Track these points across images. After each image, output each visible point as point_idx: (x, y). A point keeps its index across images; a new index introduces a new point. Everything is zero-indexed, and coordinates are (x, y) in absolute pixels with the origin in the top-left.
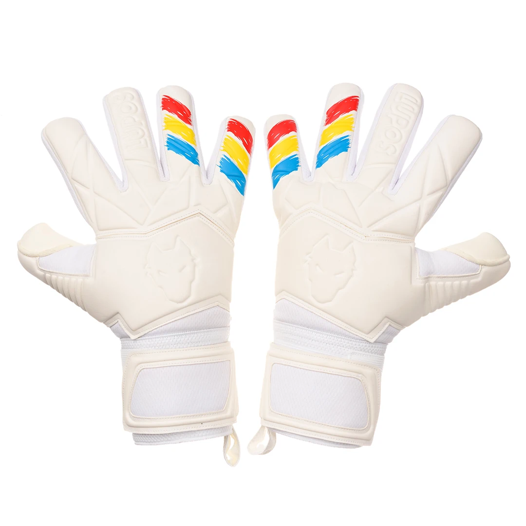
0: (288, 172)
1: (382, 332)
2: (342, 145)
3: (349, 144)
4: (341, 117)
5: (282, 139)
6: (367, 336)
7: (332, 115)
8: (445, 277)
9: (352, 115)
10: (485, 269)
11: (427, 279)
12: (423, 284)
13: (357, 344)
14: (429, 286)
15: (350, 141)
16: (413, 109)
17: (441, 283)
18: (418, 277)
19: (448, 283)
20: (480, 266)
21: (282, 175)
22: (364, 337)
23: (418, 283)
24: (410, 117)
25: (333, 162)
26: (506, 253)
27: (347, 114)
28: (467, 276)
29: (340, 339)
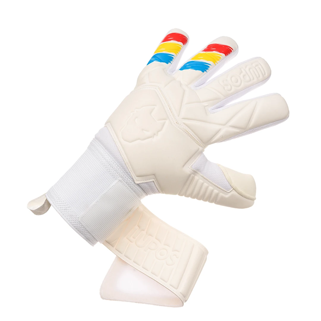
0: (161, 61)
1: (146, 181)
2: (203, 67)
3: (207, 69)
4: (214, 52)
5: (172, 41)
6: (136, 177)
7: (211, 48)
8: (206, 179)
9: (221, 55)
10: (234, 192)
11: (195, 172)
12: (190, 173)
13: (127, 178)
14: (193, 178)
15: (209, 69)
16: (259, 76)
17: (201, 181)
18: (190, 167)
19: (206, 184)
20: (232, 189)
21: (157, 60)
22: (133, 176)
23: (188, 170)
24: (253, 79)
25: (190, 72)
26: (255, 195)
27: (219, 53)
28: (220, 188)
29: (119, 168)
